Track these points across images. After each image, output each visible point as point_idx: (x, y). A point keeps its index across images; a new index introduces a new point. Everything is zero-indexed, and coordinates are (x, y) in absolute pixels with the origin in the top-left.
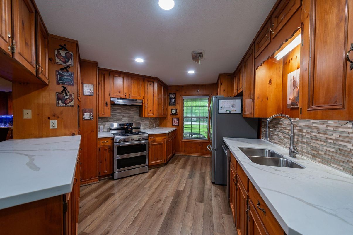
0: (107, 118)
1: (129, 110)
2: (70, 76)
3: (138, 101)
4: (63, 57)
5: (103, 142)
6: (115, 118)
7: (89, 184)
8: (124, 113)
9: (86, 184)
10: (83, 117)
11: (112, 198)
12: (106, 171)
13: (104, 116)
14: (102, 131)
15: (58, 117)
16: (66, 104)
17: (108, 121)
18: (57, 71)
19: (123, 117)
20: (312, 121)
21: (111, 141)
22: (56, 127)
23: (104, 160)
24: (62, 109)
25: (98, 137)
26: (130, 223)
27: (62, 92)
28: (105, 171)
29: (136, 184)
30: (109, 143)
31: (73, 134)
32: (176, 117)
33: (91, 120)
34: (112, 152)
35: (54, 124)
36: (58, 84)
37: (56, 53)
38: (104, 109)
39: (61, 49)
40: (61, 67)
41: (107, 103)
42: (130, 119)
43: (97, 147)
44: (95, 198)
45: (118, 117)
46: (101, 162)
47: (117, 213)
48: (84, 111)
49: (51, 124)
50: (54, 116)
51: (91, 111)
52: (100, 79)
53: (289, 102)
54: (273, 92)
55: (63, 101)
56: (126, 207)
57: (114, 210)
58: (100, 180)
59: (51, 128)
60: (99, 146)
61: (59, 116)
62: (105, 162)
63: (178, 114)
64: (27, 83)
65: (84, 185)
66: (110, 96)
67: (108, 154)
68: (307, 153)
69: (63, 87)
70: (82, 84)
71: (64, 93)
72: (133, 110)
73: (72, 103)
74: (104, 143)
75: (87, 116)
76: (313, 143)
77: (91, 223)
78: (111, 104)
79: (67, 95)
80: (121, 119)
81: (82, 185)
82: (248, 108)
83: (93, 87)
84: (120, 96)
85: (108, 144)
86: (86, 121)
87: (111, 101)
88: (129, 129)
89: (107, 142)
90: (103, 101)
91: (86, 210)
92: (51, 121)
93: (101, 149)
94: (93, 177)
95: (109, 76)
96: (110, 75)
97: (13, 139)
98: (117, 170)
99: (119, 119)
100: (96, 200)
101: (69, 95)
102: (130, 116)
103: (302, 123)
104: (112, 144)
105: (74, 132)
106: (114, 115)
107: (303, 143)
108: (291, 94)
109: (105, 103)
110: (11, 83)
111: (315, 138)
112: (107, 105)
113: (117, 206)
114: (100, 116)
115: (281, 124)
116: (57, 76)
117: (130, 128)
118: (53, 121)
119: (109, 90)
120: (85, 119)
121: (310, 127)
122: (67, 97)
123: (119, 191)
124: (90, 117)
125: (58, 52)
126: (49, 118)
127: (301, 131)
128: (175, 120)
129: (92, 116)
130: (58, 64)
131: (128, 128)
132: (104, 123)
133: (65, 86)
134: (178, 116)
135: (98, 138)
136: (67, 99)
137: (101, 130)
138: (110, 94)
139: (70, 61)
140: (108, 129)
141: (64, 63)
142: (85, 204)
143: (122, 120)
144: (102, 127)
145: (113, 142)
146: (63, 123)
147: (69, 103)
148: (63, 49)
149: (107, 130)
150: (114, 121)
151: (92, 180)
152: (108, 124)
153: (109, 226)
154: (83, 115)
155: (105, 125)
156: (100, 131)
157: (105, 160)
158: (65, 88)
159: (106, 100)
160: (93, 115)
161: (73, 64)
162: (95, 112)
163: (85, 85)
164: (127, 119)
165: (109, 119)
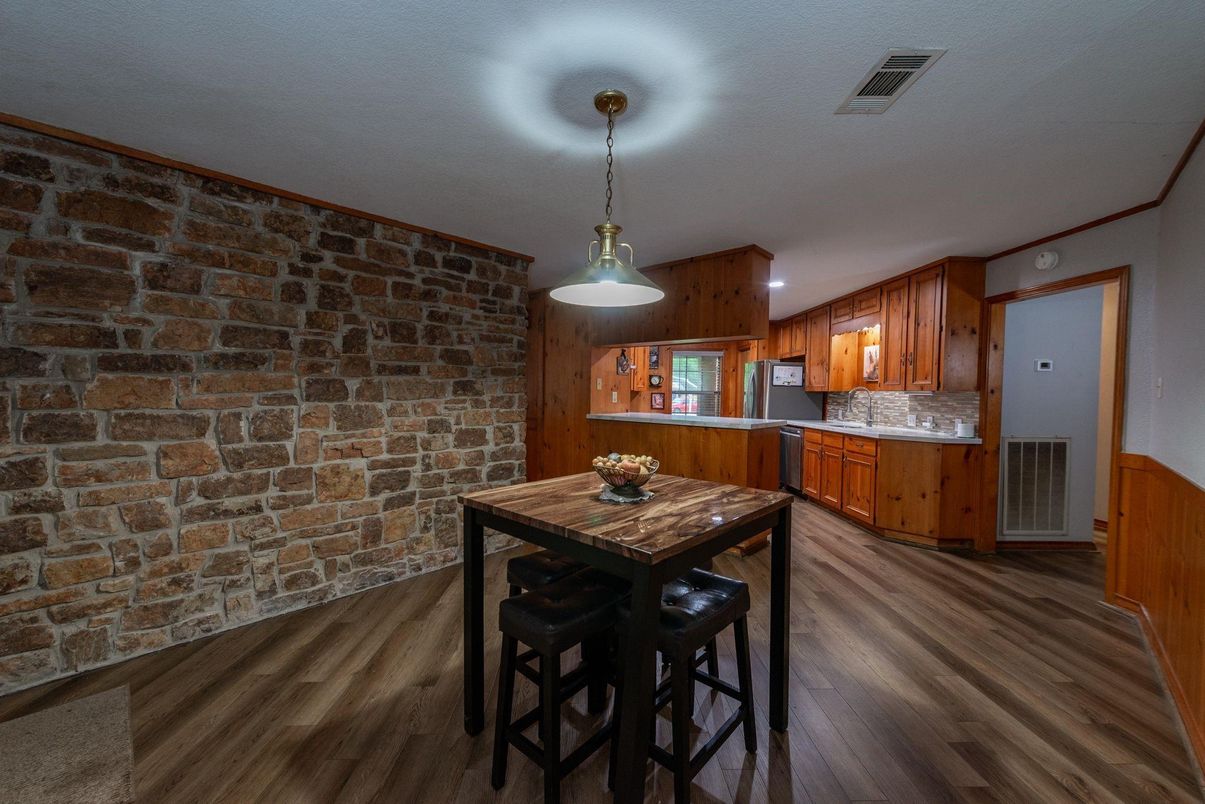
20: (885, 393)
32: (659, 390)
53: (865, 375)
54: (849, 363)
63: (663, 384)
68: (881, 422)
76: (886, 412)
82: (817, 380)
103: (877, 396)
107: (877, 413)
108: (867, 368)
111: (887, 408)
115: (856, 398)
121: (883, 399)
127: (875, 403)
128: (658, 397)
134: (662, 390)
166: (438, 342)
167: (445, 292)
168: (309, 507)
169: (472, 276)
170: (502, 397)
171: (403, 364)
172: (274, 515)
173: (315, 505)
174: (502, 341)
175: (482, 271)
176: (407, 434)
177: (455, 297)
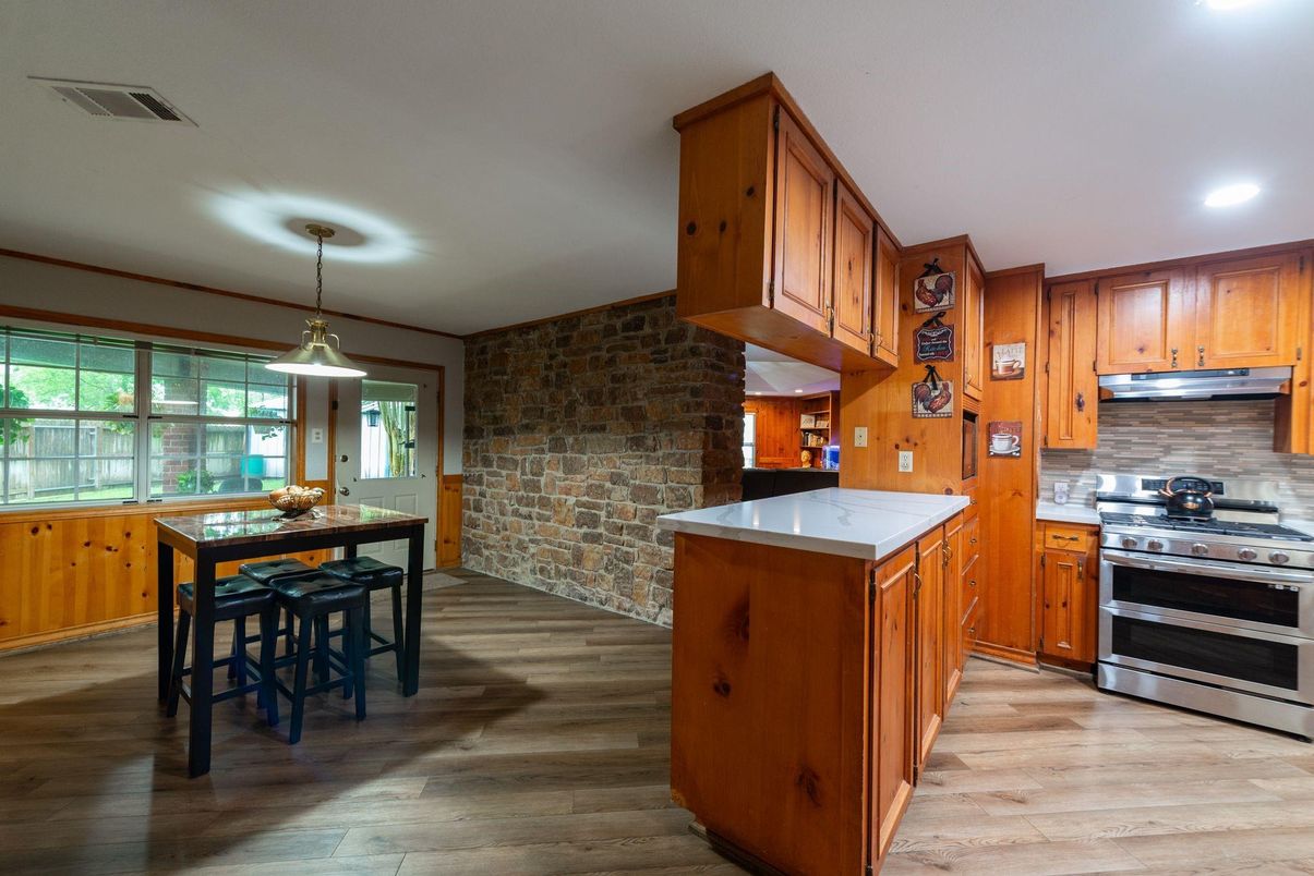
0: (1084, 452)
1: (1210, 422)
2: (944, 335)
3: (1252, 375)
4: (930, 291)
5: (1055, 537)
6: (1125, 454)
7: (1004, 661)
8: (1172, 436)
9: (992, 658)
10: (988, 448)
11: (1071, 734)
12: (1068, 646)
13: (1068, 445)
14: (1064, 500)
15: (916, 444)
16: (934, 412)
17: (1088, 466)
18: (916, 332)
19: (1168, 450)
21: (1091, 539)
22: (910, 470)
23: (1060, 604)
24: (924, 423)
25: (1037, 517)
26: (1113, 835)
27: (925, 381)
28: (1064, 645)
29: (1204, 749)
30: (1084, 544)
31: (949, 492)
33: (1015, 457)
34: (1093, 582)
35: (906, 459)
36: (917, 361)
37: (916, 288)
38: (1070, 420)
39: (926, 274)
40: (925, 319)
41: (1080, 396)
42: (1209, 460)
43: (1031, 549)
44: (1012, 705)
45: (1137, 452)
46: (1048, 606)
47: (1068, 778)
48: (991, 429)
49: (901, 461)
50: (908, 441)
51: (1016, 428)
52: (1054, 317)
55: (928, 403)
56: (1117, 786)
57: (1065, 768)
58: (1042, 668)
59: (901, 470)
60: (1038, 548)
61: (918, 442)
62: (1062, 612)
64: (863, 371)
65: (987, 657)
66: (1095, 370)
67: (1077, 588)
69: (928, 367)
70: (988, 348)
71: (929, 384)
72: (1231, 422)
73: (948, 408)
74: (1060, 540)
75: (1000, 445)
77: (982, 752)
78: (1101, 401)
79: (935, 388)
80: (1156, 459)
81: (977, 655)
83: (1023, 350)
84: (1145, 365)
85: (1073, 546)
86: (996, 461)
87: (1100, 388)
88: (1190, 505)
89: (1072, 539)
90: (1064, 394)
91: (978, 716)
92: (901, 453)
93: (1048, 561)
94: (1017, 647)
95: (1095, 297)
96: (1096, 293)
97: (837, 486)
98: (1114, 658)
99: (1145, 460)
100: (1012, 710)
101: (940, 386)
102: (1209, 448)
104: (1095, 552)
105: (950, 485)
106: (1118, 442)
109: (1075, 397)
110: (839, 375)
112: (1080, 405)
113: (1081, 763)
114: (1050, 446)
116: (916, 342)
117: (1194, 501)
118: (906, 453)
119: (1091, 349)
120: (996, 455)
122: (937, 393)
123: (1105, 730)
124: (1010, 448)
125: (921, 284)
126: (897, 447)
129: (1019, 446)
130: (919, 314)
131: (1186, 501)
132: (1072, 473)
133: (932, 365)
135: (1038, 520)
136: (936, 397)
137: (1061, 497)
138: (1094, 363)
139: (946, 297)
140: (1091, 497)
141: (932, 306)
142: (978, 704)
143: (1162, 467)
144: (1065, 485)
145: (1099, 546)
146: (924, 459)
147: (940, 407)
148: (932, 272)
149: (1087, 499)
150: (1119, 466)
151: (1015, 656)
152: (1090, 478)
153: (1033, 792)
154: (989, 441)
155: (1077, 481)
156: (1057, 500)
157: (1065, 605)
158: (932, 370)
159: (1079, 388)
160: (1020, 440)
161: (952, 302)
162: (1027, 433)
163: (997, 349)
164: (1190, 459)
165: (1094, 457)
166: (618, 401)
167: (624, 355)
168: (548, 524)
169: (647, 330)
170: (674, 454)
171: (596, 423)
172: (536, 522)
173: (551, 524)
174: (675, 391)
175: (655, 323)
176: (597, 483)
177: (630, 357)
